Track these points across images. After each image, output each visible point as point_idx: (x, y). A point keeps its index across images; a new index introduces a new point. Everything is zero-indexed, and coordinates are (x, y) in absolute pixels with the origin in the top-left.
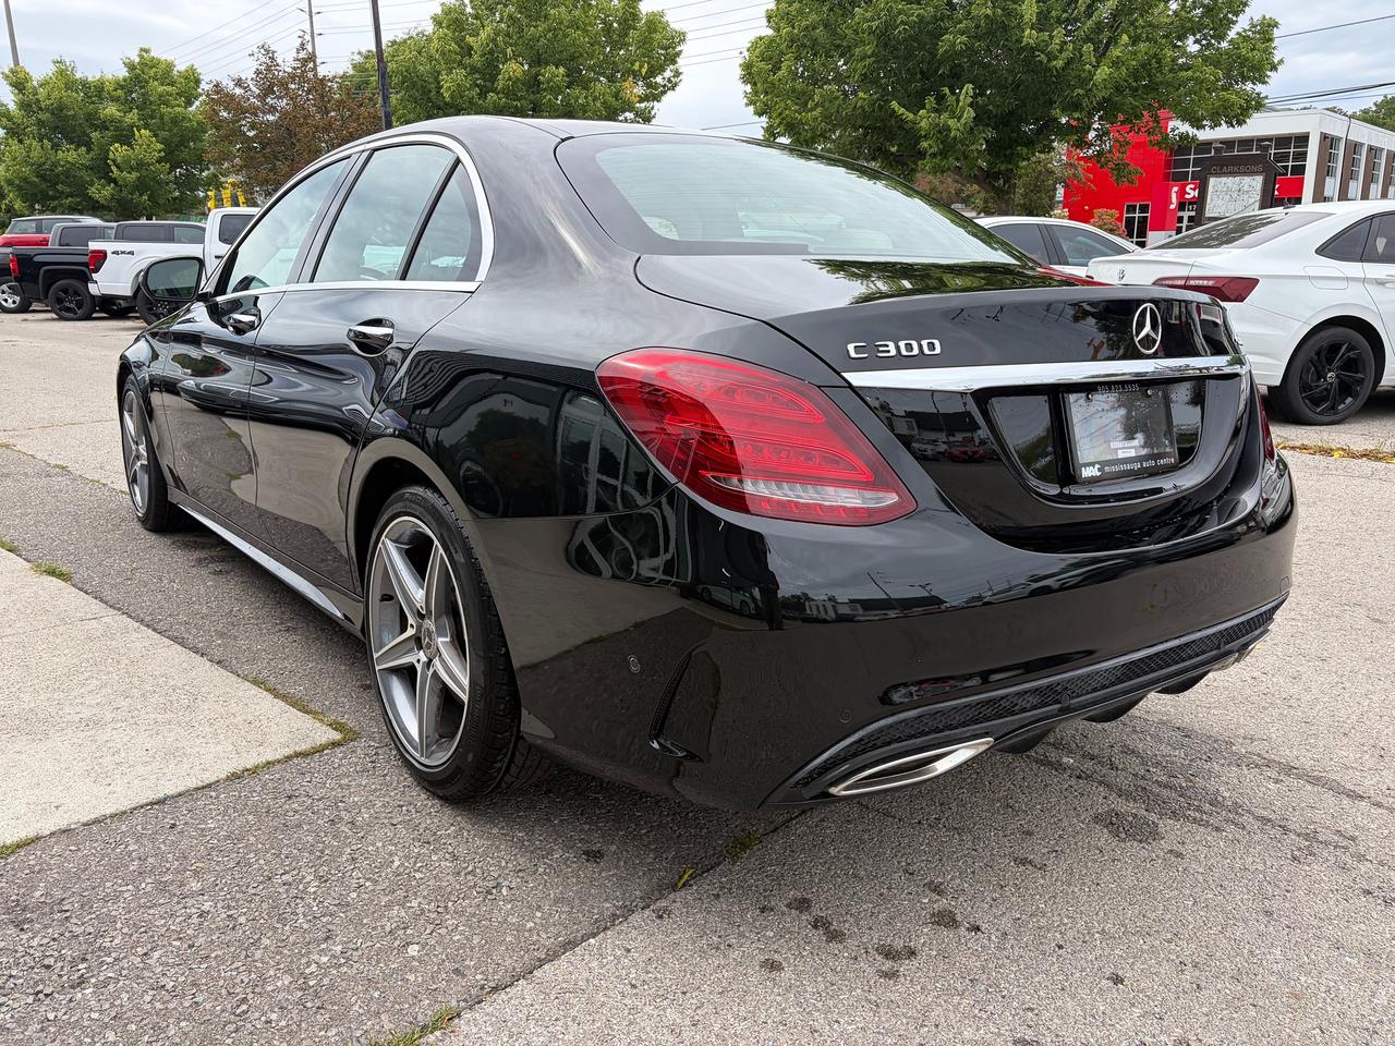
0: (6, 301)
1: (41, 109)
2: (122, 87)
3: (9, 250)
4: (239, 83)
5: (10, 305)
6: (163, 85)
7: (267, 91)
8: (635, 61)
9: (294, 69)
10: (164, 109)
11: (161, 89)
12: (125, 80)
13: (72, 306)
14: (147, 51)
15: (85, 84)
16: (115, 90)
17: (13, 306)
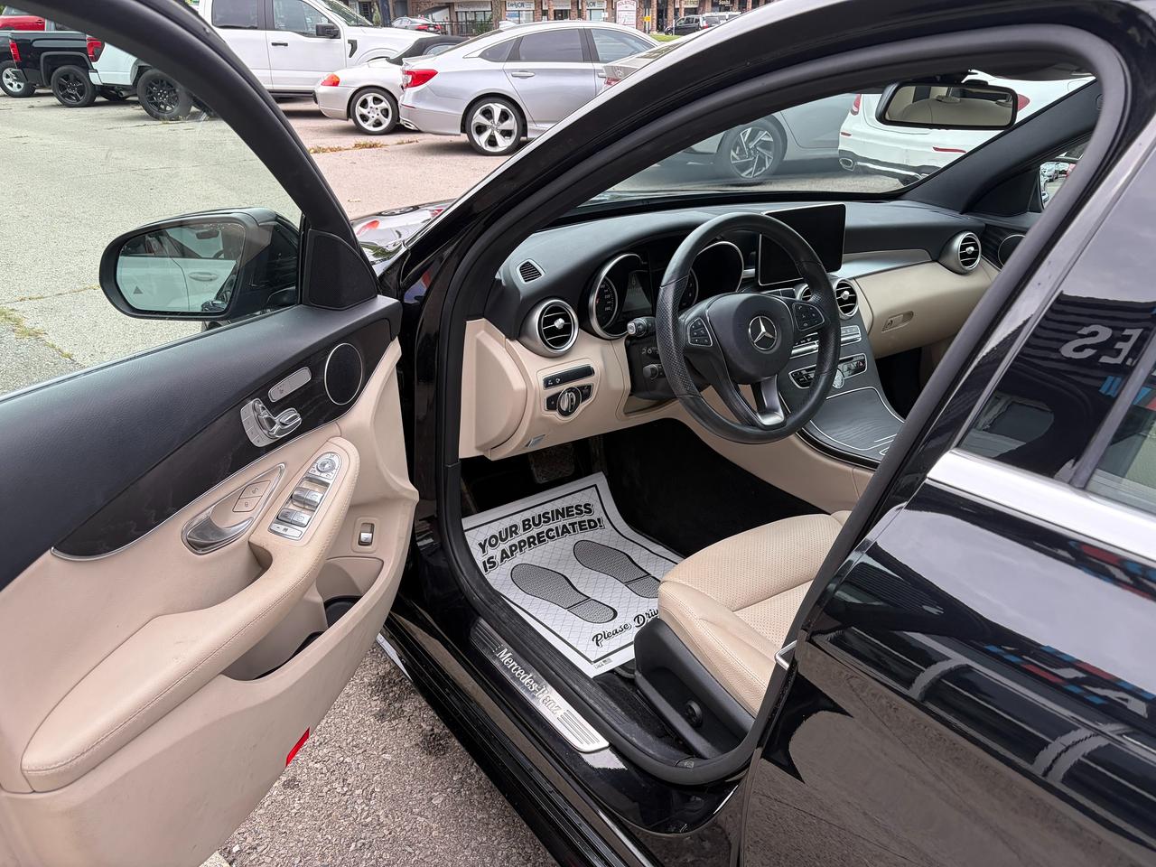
0: (11, 85)
3: (7, 33)
5: (15, 89)
13: (74, 92)
17: (18, 90)
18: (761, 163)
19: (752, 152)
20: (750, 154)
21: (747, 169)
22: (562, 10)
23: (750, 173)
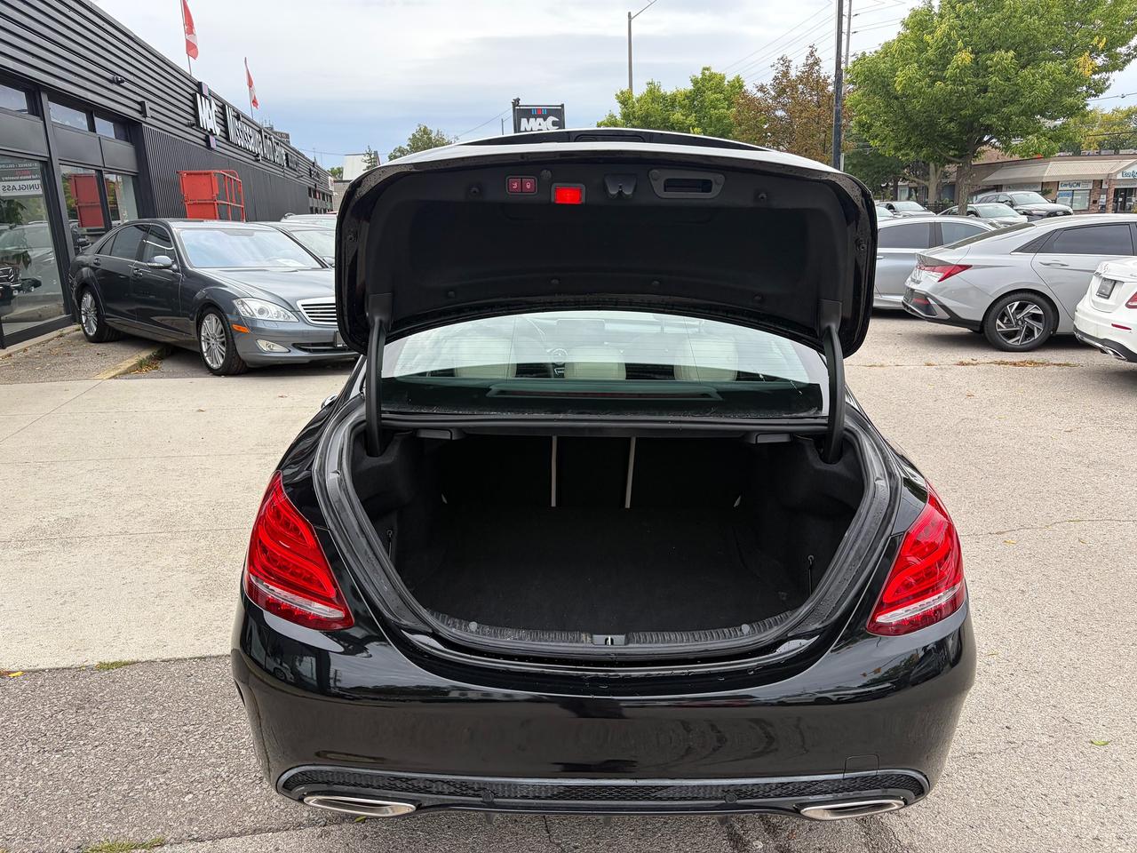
1: (635, 118)
2: (688, 97)
4: (761, 89)
6: (715, 93)
7: (782, 92)
8: (1095, 36)
9: (803, 73)
10: (713, 112)
11: (713, 96)
12: (690, 92)
14: (707, 69)
15: (664, 97)
16: (684, 100)
18: (1030, 332)
19: (1020, 323)
20: (1017, 324)
21: (1014, 337)
22: (1126, 189)
23: (1018, 341)
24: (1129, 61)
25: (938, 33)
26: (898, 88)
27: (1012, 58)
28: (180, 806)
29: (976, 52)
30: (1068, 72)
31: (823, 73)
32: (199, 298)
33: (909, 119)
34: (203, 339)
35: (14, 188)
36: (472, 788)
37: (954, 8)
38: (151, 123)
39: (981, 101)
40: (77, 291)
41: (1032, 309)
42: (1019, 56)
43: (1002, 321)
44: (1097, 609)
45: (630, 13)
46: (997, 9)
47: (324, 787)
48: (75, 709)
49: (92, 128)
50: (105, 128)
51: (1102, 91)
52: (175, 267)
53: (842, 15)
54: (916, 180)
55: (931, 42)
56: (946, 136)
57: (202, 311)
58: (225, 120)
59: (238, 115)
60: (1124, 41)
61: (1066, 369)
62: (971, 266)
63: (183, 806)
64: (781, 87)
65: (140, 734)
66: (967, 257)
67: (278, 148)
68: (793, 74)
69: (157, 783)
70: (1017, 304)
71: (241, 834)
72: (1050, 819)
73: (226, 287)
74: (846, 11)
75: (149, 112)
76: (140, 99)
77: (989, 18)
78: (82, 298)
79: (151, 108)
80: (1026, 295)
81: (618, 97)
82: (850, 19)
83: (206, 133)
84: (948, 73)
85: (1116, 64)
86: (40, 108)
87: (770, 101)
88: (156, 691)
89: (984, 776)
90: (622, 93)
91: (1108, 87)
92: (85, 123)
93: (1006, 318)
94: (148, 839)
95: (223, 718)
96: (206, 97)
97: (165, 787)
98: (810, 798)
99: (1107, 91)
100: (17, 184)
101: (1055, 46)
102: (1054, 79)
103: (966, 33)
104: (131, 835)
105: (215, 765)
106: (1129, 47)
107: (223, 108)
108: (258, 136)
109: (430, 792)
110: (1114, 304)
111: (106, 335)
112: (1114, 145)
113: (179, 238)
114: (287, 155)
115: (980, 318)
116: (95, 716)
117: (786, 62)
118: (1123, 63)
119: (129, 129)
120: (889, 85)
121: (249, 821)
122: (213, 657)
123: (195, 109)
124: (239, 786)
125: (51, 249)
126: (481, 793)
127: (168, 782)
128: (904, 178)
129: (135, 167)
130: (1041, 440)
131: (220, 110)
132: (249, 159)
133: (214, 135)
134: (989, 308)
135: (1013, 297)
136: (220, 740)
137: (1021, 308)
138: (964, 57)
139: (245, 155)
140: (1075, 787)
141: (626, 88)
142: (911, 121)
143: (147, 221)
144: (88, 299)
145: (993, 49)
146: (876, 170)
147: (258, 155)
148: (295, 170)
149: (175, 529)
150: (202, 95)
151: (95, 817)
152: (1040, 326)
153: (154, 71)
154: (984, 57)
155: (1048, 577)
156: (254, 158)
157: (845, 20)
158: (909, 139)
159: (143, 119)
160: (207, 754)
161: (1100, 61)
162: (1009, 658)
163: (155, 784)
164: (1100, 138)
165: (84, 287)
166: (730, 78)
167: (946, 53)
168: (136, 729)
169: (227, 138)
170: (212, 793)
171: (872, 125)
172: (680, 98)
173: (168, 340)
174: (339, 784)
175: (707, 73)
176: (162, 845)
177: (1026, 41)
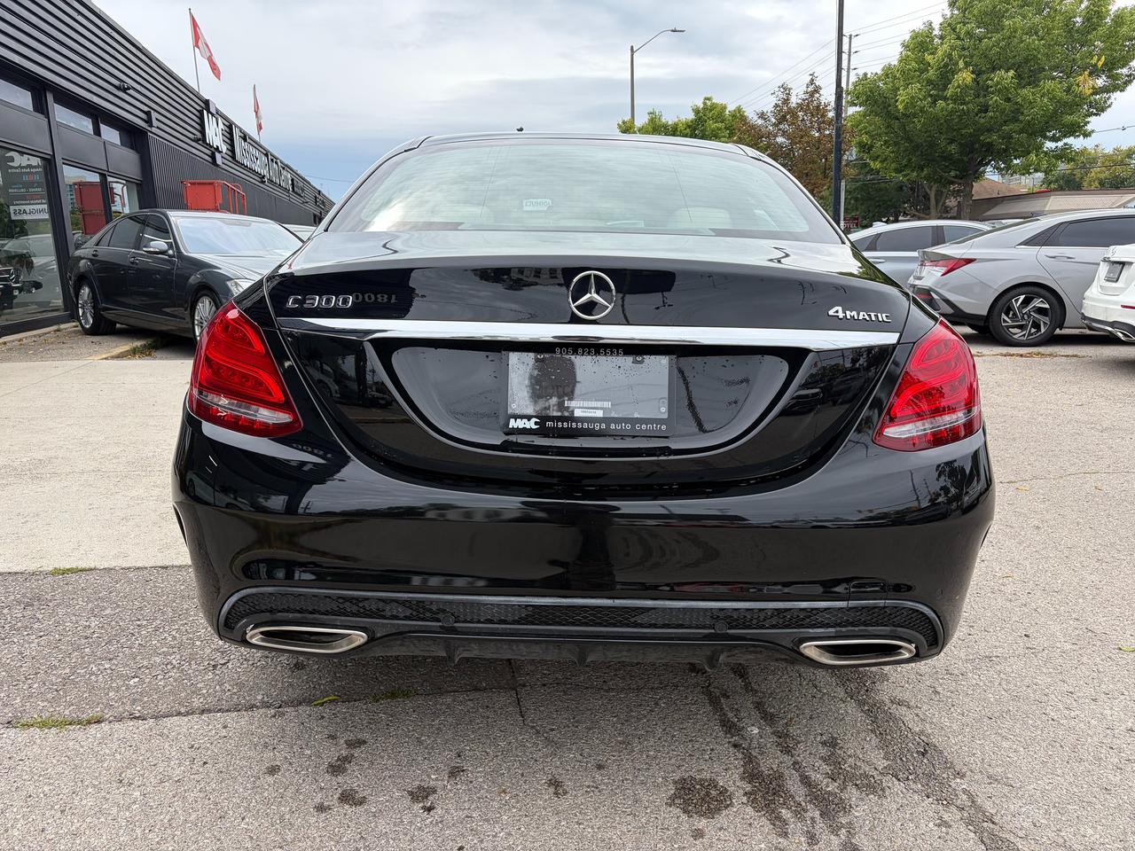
2: (689, 127)
4: (762, 116)
6: (717, 122)
7: (782, 119)
9: (804, 100)
11: (713, 126)
12: (692, 122)
14: (708, 99)
15: (665, 126)
16: (685, 129)
18: (1036, 326)
19: (1025, 316)
20: (1023, 318)
23: (1024, 335)
24: (1130, 82)
25: (940, 53)
26: (900, 107)
27: (1012, 78)
28: (124, 688)
29: (977, 73)
30: (1068, 90)
31: (823, 100)
32: (193, 283)
33: (909, 139)
34: (196, 322)
35: (25, 212)
36: (430, 610)
37: (954, 30)
38: (156, 132)
39: (982, 121)
40: (75, 285)
41: (1038, 303)
42: (1019, 76)
43: (1007, 316)
44: (1118, 542)
45: (632, 47)
46: (997, 31)
47: (267, 617)
48: (23, 606)
49: (97, 132)
50: (111, 135)
51: (1103, 110)
52: (171, 252)
53: (842, 52)
54: (917, 213)
55: (932, 62)
56: (947, 157)
57: (197, 295)
58: (232, 139)
59: (245, 136)
60: (1125, 62)
61: (1074, 359)
62: (975, 260)
63: (127, 689)
64: (782, 114)
65: (89, 627)
66: (971, 251)
67: (284, 173)
68: (794, 101)
69: (101, 668)
70: (1022, 297)
71: (187, 714)
72: (1077, 712)
73: (220, 269)
74: (845, 47)
75: (155, 123)
76: (146, 109)
77: (989, 38)
78: (79, 291)
79: (157, 119)
80: (1033, 289)
81: (619, 126)
82: (849, 55)
83: (213, 150)
84: (949, 93)
85: (1118, 85)
86: (45, 107)
87: (771, 128)
88: (110, 593)
89: (1003, 676)
90: (624, 122)
91: (1109, 106)
92: (91, 127)
93: (1011, 313)
94: (85, 717)
95: (180, 615)
96: (213, 115)
97: (109, 671)
98: (811, 630)
99: (1109, 110)
100: (27, 208)
101: (1055, 68)
102: (1054, 97)
103: (966, 53)
104: (67, 712)
105: (165, 654)
106: (1130, 68)
107: (230, 127)
108: (264, 158)
109: (384, 617)
110: (1123, 286)
111: (102, 328)
112: (1115, 184)
113: (177, 227)
114: (292, 180)
115: (985, 313)
116: (43, 611)
117: (786, 90)
118: (1125, 83)
119: (135, 136)
120: (889, 106)
121: (197, 702)
122: (176, 566)
123: (202, 125)
124: (190, 671)
125: (54, 258)
126: (440, 616)
127: (113, 668)
128: (905, 213)
129: (140, 175)
130: (1052, 412)
131: (228, 130)
132: (254, 180)
133: (220, 152)
134: (993, 303)
135: (1018, 290)
136: (174, 633)
137: (1026, 302)
138: (965, 77)
139: (251, 175)
140: (1103, 686)
141: (627, 118)
142: (912, 141)
143: (147, 212)
144: (85, 291)
145: (994, 69)
146: (877, 204)
147: (264, 177)
148: (300, 195)
149: (149, 469)
150: (209, 112)
151: (30, 697)
152: (1047, 320)
153: (161, 83)
154: (985, 77)
155: (1063, 516)
156: (259, 180)
157: (845, 57)
158: (910, 160)
159: (149, 129)
160: (159, 645)
161: (1100, 82)
162: (1026, 580)
163: (99, 670)
164: (1102, 176)
165: (82, 279)
166: (731, 107)
167: (947, 72)
168: (85, 623)
169: (233, 157)
170: (159, 677)
171: (872, 146)
172: (681, 127)
173: (164, 328)
174: (283, 611)
175: (709, 103)
176: (99, 722)
177: (1027, 61)
